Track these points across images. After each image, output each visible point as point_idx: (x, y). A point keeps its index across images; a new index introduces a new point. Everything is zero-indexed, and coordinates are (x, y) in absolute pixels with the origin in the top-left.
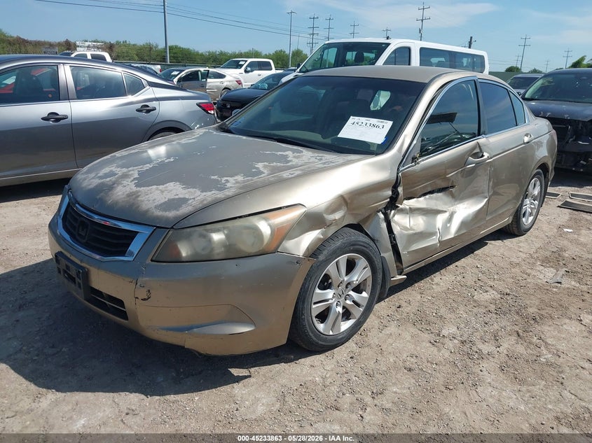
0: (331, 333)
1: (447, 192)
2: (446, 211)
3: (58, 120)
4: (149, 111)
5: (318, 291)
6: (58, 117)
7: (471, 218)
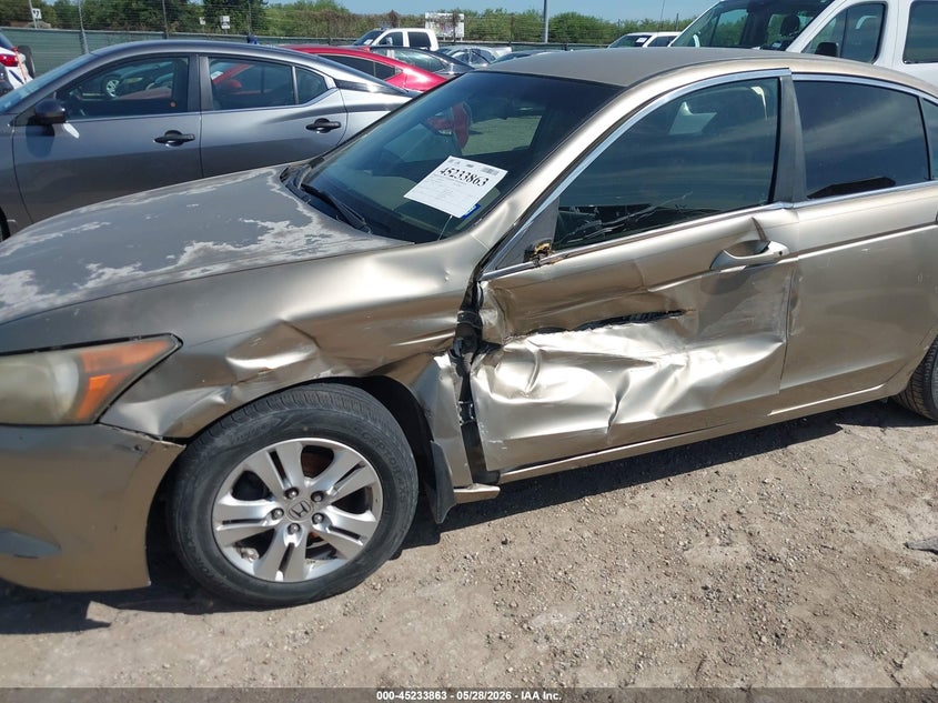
0: (279, 577)
1: (664, 322)
2: (650, 363)
3: (179, 142)
4: (327, 129)
5: (228, 500)
6: (179, 137)
7: (720, 381)
